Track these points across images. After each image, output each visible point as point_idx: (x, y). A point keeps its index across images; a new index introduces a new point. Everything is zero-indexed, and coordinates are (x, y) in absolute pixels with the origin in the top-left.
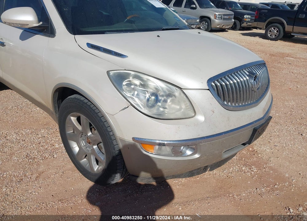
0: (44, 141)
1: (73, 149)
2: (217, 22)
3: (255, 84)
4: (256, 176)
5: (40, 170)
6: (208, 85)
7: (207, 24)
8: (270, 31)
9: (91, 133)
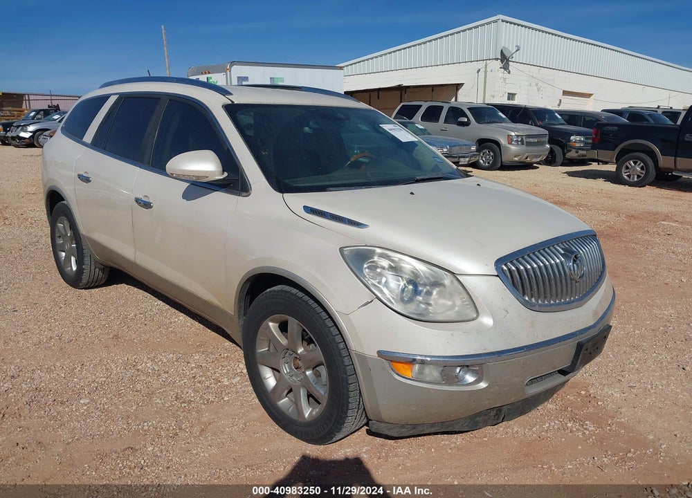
0: (201, 374)
1: (265, 381)
2: (513, 151)
3: (576, 268)
4: (594, 437)
5: (204, 419)
6: (496, 269)
7: (492, 154)
8: (627, 168)
9: (303, 349)
